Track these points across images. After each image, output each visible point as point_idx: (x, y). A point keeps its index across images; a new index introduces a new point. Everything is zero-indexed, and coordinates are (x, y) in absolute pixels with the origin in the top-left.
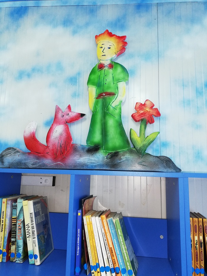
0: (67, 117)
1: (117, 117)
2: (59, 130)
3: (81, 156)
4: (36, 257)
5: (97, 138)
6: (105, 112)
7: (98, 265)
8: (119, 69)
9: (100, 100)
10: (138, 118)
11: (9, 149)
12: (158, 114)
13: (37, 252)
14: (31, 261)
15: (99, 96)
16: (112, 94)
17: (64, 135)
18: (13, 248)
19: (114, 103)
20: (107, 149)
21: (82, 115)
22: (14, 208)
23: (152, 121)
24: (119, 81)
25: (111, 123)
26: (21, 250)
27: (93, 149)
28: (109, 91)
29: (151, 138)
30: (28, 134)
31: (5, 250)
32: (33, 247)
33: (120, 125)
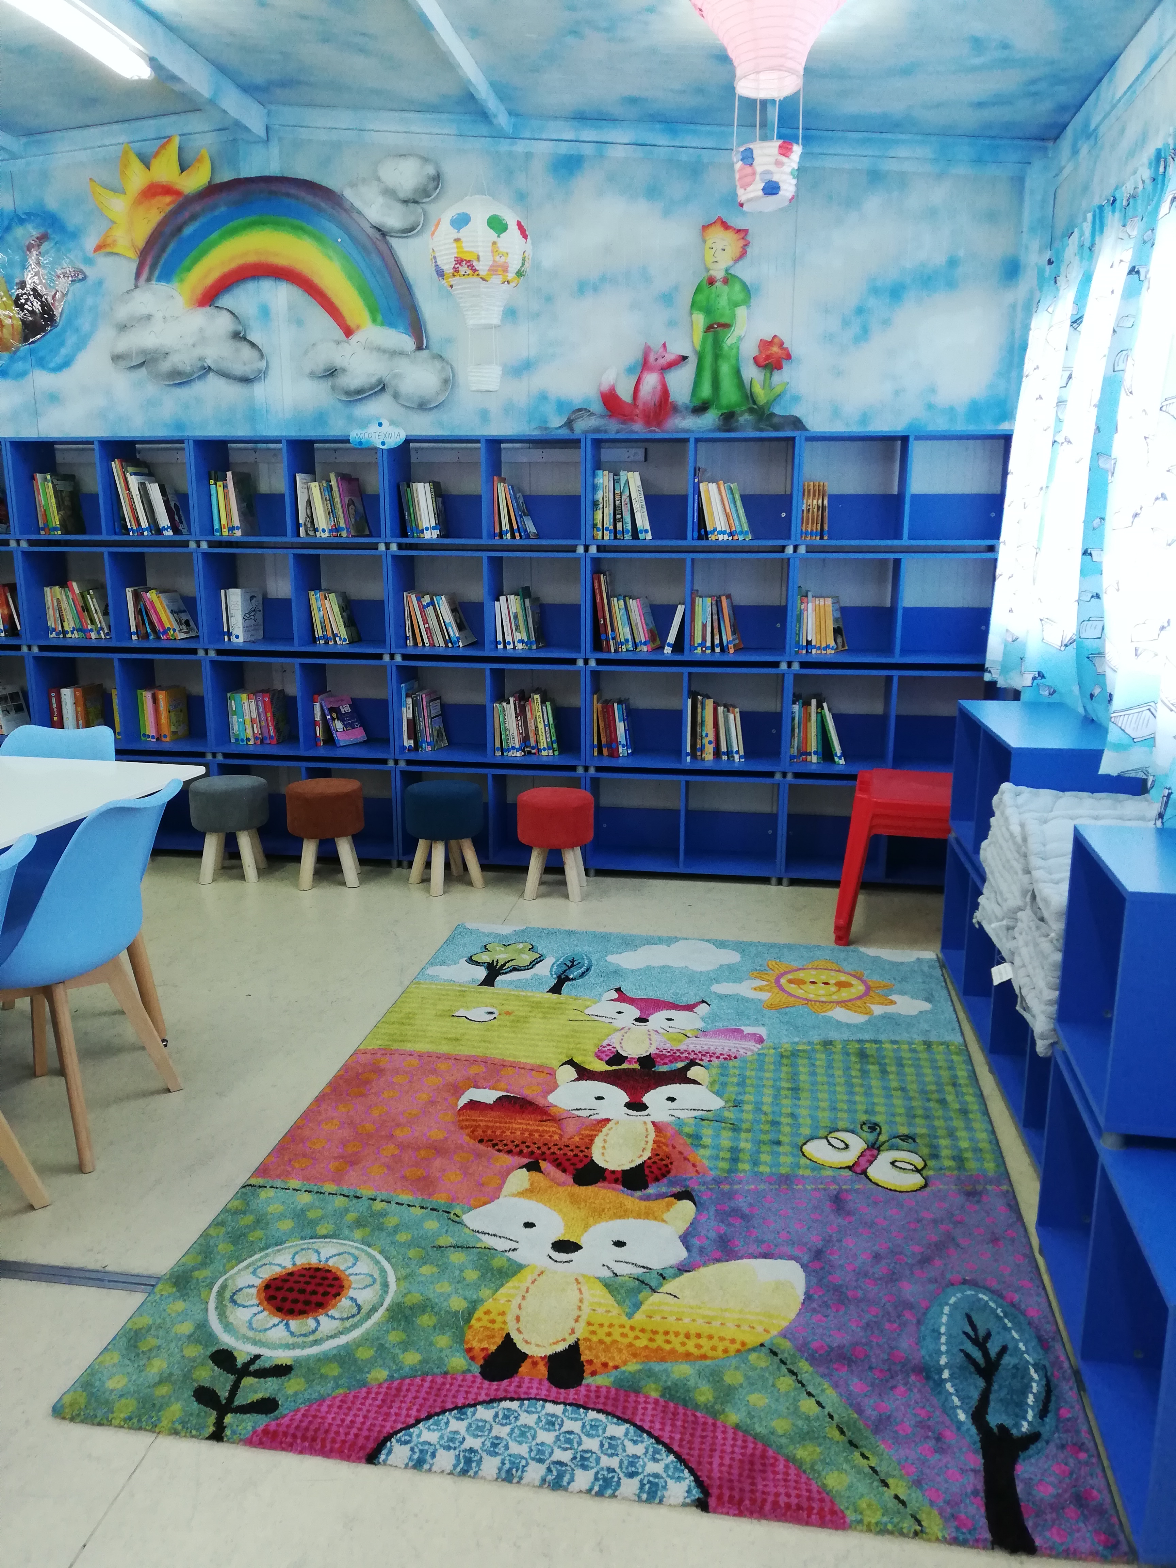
0: (662, 362)
1: (733, 362)
2: (651, 381)
3: (684, 418)
4: (646, 531)
5: (706, 391)
6: (718, 355)
7: (715, 530)
8: (737, 287)
9: (710, 335)
10: (761, 361)
11: (580, 410)
12: (789, 357)
13: (648, 527)
14: (641, 536)
15: (709, 328)
16: (726, 326)
17: (659, 387)
18: (619, 526)
19: (730, 340)
20: (718, 408)
21: (684, 358)
22: (616, 482)
23: (779, 367)
24: (737, 305)
25: (725, 369)
26: (629, 527)
27: (701, 409)
28: (722, 321)
29: (778, 390)
30: (605, 388)
31: (611, 527)
32: (643, 521)
33: (738, 373)
